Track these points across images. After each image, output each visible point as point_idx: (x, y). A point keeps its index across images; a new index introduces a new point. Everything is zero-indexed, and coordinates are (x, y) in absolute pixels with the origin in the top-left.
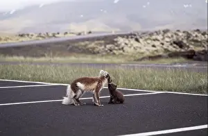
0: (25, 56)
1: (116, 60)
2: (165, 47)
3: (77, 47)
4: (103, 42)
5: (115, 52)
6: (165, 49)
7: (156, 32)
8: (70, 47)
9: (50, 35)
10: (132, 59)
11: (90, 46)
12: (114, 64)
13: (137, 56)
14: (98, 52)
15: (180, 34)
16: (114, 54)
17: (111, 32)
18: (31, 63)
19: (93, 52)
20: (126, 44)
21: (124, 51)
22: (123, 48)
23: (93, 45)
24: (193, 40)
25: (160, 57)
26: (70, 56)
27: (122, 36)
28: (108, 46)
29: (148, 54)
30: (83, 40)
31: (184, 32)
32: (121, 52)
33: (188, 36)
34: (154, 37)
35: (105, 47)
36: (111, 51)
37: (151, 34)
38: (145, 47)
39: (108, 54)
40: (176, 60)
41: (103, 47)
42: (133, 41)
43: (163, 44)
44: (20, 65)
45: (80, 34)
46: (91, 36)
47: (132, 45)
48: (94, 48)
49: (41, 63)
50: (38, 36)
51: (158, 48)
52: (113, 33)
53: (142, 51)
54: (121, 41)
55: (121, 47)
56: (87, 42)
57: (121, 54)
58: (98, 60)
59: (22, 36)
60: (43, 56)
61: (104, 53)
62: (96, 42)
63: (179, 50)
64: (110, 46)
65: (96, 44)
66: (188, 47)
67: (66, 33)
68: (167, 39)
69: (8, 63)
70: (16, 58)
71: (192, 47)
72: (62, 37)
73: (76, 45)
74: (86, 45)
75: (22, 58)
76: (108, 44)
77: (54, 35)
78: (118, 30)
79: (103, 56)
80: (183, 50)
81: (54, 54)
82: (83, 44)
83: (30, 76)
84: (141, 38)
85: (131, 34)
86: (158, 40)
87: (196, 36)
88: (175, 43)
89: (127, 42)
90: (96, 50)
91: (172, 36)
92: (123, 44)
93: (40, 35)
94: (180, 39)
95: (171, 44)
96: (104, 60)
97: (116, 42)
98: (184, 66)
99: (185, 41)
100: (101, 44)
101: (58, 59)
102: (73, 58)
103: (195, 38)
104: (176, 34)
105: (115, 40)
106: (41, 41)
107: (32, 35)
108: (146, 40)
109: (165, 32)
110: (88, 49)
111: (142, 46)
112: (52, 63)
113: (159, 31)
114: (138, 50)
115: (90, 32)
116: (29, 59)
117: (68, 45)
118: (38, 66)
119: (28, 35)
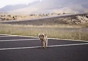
0: (33, 25)
1: (77, 27)
3: (58, 21)
4: (70, 18)
5: (76, 23)
8: (54, 20)
9: (45, 15)
12: (76, 29)
14: (68, 23)
16: (76, 24)
17: (75, 13)
18: (36, 28)
19: (65, 23)
21: (81, 22)
22: (80, 21)
23: (65, 19)
26: (54, 25)
27: (80, 15)
30: (61, 17)
32: (79, 23)
35: (71, 20)
36: (74, 22)
39: (73, 24)
41: (70, 20)
42: (85, 18)
44: (31, 29)
45: (59, 14)
46: (64, 15)
48: (66, 21)
49: (41, 28)
50: (39, 16)
52: (75, 14)
54: (79, 17)
55: (79, 21)
57: (80, 24)
58: (68, 27)
59: (32, 15)
60: (42, 25)
61: (71, 24)
62: (67, 18)
64: (74, 20)
65: (67, 19)
67: (53, 14)
69: (25, 28)
70: (29, 26)
72: (50, 16)
73: (57, 19)
74: (62, 19)
76: (73, 19)
77: (47, 15)
78: (78, 12)
79: (70, 25)
82: (60, 19)
83: (36, 35)
85: (84, 14)
89: (82, 18)
90: (67, 22)
92: (80, 19)
93: (40, 15)
96: (71, 27)
97: (77, 18)
100: (69, 19)
102: (56, 26)
105: (76, 17)
106: (41, 18)
107: (36, 15)
110: (63, 22)
112: (46, 28)
115: (64, 13)
116: (35, 26)
117: (53, 20)
118: (40, 30)
119: (34, 15)
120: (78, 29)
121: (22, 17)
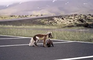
1: (53, 27)
2: (75, 22)
3: (36, 22)
4: (47, 19)
6: (75, 23)
7: (71, 15)
9: (24, 16)
10: (61, 27)
11: (42, 21)
12: (52, 29)
13: (63, 26)
14: (45, 24)
15: (82, 16)
16: (52, 25)
18: (16, 28)
19: (43, 24)
20: (58, 20)
21: (57, 24)
22: (56, 22)
24: (88, 19)
25: (73, 26)
26: (33, 25)
27: (56, 17)
28: (50, 21)
29: (67, 25)
30: (39, 18)
31: (84, 15)
32: (56, 24)
33: (86, 17)
34: (70, 17)
36: (51, 23)
37: (69, 16)
38: (66, 22)
39: (50, 25)
40: (80, 28)
41: (47, 22)
42: (61, 19)
43: (74, 21)
44: (11, 29)
45: (37, 16)
46: (42, 16)
47: (60, 21)
48: (43, 22)
49: (21, 28)
50: (19, 17)
51: (72, 22)
52: (52, 16)
53: (65, 24)
54: (55, 19)
56: (40, 20)
58: (45, 27)
59: (12, 16)
60: (21, 25)
61: (48, 24)
63: (81, 23)
64: (51, 21)
65: (45, 20)
66: (85, 22)
67: (31, 15)
68: (76, 19)
70: (9, 26)
71: (87, 22)
72: (29, 17)
73: (36, 20)
74: (40, 21)
75: (12, 26)
77: (26, 16)
78: (54, 14)
80: (83, 23)
81: (26, 25)
82: (38, 20)
83: (15, 34)
84: (64, 18)
85: (60, 16)
86: (72, 19)
87: (89, 17)
88: (79, 20)
89: (58, 19)
91: (78, 17)
92: (56, 21)
93: (20, 16)
94: (82, 18)
95: (78, 21)
96: (48, 27)
98: (84, 30)
99: (84, 20)
101: (27, 27)
103: (89, 18)
104: (80, 16)
105: (53, 18)
106: (20, 19)
107: (16, 16)
108: (67, 19)
109: (75, 15)
110: (41, 23)
111: (65, 21)
112: (25, 28)
113: (73, 15)
114: (63, 23)
115: (42, 15)
116: (15, 26)
117: (32, 21)
118: (19, 30)
119: (14, 16)
120: (54, 29)
121: (2, 18)
